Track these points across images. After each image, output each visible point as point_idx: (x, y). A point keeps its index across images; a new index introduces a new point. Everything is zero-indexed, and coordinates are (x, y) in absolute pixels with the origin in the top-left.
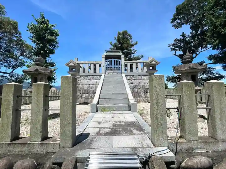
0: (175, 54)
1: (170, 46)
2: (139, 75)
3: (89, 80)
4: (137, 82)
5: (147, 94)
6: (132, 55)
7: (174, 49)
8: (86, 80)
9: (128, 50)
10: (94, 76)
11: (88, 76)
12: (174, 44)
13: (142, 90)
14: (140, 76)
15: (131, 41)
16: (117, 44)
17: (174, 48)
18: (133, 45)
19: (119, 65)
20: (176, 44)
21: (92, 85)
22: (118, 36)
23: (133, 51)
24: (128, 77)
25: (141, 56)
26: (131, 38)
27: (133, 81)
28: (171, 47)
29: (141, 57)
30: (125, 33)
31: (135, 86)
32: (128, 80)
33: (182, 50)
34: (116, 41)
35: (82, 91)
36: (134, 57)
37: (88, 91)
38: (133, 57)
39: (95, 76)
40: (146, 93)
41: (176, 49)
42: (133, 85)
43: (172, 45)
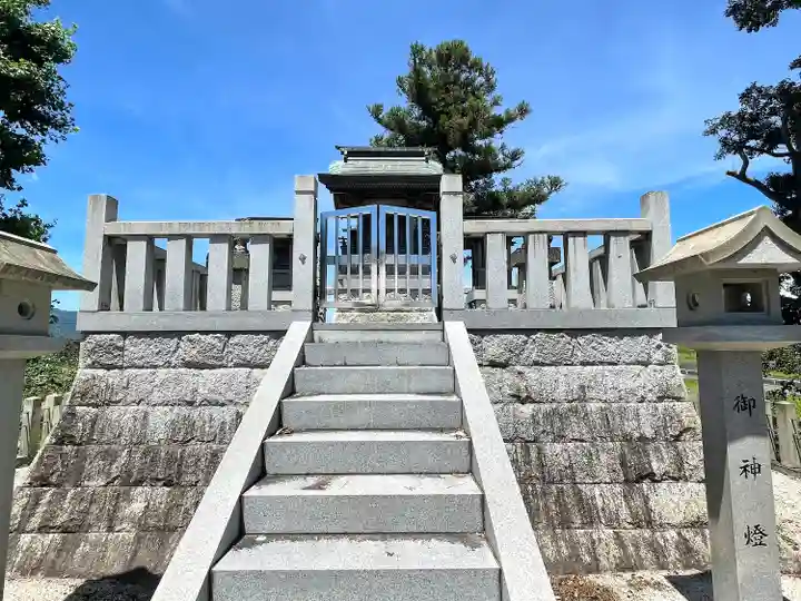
0: (742, 177)
1: (713, 131)
2: (575, 332)
3: (188, 365)
4: (559, 381)
5: (645, 485)
6: (497, 177)
7: (738, 148)
8: (168, 365)
9: (475, 150)
10: (230, 334)
11: (179, 334)
12: (741, 116)
13: (604, 457)
14: (581, 340)
15: (488, 99)
16: (409, 114)
17: (736, 138)
18: (499, 123)
19: (426, 250)
20: (754, 118)
21: (207, 411)
22: (417, 72)
23: (501, 156)
24: (494, 347)
25: (546, 180)
26: (488, 80)
27: (532, 374)
28: (722, 133)
29: (546, 190)
30: (453, 57)
31: (547, 415)
32: (493, 364)
33: (792, 154)
34: (403, 102)
35: (123, 458)
36: (510, 187)
37: (171, 459)
38: (501, 188)
39: (236, 339)
40: (640, 479)
41: (752, 143)
42: (528, 409)
43: (727, 120)
